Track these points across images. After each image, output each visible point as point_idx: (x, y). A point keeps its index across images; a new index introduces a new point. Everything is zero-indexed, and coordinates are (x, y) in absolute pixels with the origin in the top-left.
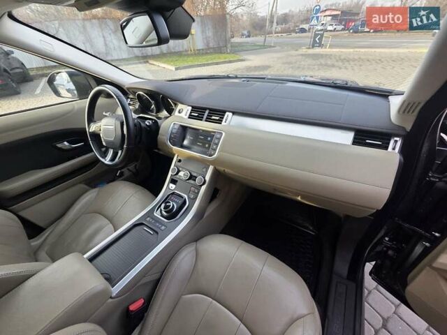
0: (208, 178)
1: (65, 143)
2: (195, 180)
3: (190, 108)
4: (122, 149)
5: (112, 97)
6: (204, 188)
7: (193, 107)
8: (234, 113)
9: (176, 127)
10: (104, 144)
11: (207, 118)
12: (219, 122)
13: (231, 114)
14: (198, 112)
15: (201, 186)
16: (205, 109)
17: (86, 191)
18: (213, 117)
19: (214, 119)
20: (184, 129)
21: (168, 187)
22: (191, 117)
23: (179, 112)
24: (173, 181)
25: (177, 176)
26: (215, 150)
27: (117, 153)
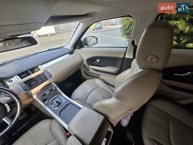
2: (53, 90)
3: (17, 76)
8: (41, 65)
11: (32, 73)
12: (39, 70)
13: (40, 66)
15: (56, 89)
22: (23, 78)
23: (10, 82)
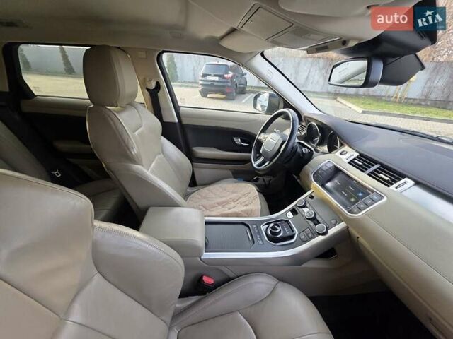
0: (332, 232)
1: (239, 140)
2: (316, 225)
3: (357, 154)
4: (271, 161)
5: (290, 119)
6: (320, 238)
7: (360, 154)
8: (417, 183)
9: (329, 165)
10: (261, 151)
11: (372, 172)
12: (388, 184)
13: (413, 183)
14: (364, 162)
15: (319, 234)
16: (376, 162)
18: (381, 175)
19: (381, 178)
20: (337, 171)
22: (352, 163)
23: (341, 154)
24: (294, 211)
25: (301, 210)
26: (360, 210)
27: (266, 162)
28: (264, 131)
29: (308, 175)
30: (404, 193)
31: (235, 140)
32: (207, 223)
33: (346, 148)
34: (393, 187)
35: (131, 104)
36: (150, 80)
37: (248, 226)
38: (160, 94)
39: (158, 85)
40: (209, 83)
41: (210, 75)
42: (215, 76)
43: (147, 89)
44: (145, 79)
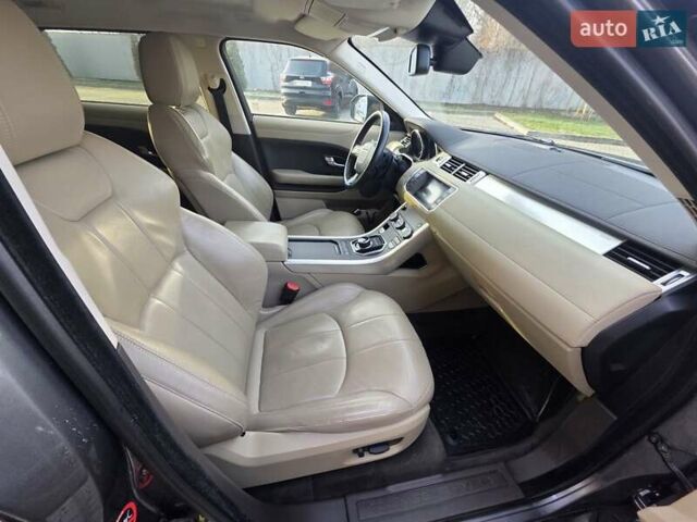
0: (416, 234)
1: (332, 159)
3: (450, 158)
6: (407, 241)
7: (453, 158)
8: (488, 174)
9: (422, 172)
10: (355, 167)
12: (465, 179)
13: (484, 174)
14: (453, 164)
15: (405, 238)
16: (463, 163)
17: (322, 207)
18: (463, 173)
19: (462, 175)
20: (429, 177)
21: (379, 230)
22: (444, 167)
24: (386, 227)
25: (392, 222)
28: (359, 141)
29: (402, 187)
30: (477, 185)
31: (327, 159)
32: (290, 240)
33: (443, 153)
34: (468, 181)
35: (192, 107)
36: (213, 77)
37: (336, 243)
38: (226, 95)
39: (223, 84)
40: (297, 91)
41: (298, 78)
42: (306, 79)
43: (209, 89)
44: (205, 76)
